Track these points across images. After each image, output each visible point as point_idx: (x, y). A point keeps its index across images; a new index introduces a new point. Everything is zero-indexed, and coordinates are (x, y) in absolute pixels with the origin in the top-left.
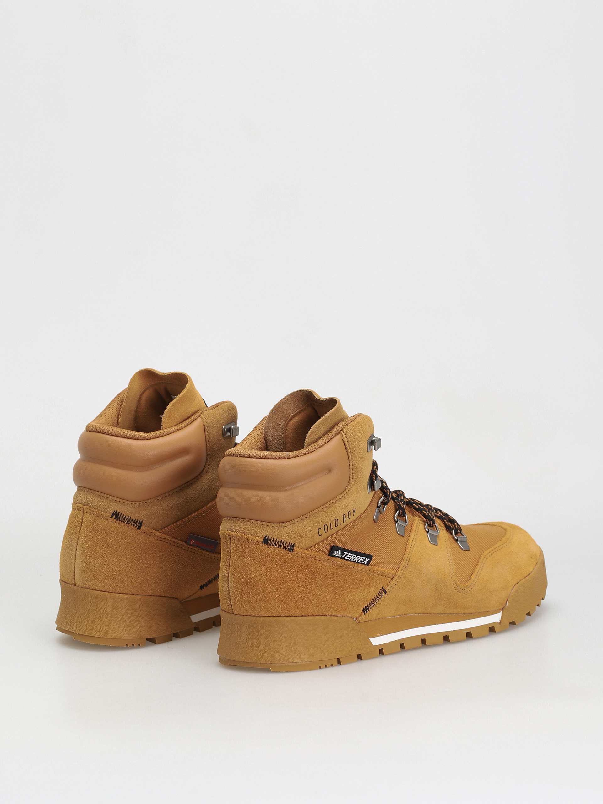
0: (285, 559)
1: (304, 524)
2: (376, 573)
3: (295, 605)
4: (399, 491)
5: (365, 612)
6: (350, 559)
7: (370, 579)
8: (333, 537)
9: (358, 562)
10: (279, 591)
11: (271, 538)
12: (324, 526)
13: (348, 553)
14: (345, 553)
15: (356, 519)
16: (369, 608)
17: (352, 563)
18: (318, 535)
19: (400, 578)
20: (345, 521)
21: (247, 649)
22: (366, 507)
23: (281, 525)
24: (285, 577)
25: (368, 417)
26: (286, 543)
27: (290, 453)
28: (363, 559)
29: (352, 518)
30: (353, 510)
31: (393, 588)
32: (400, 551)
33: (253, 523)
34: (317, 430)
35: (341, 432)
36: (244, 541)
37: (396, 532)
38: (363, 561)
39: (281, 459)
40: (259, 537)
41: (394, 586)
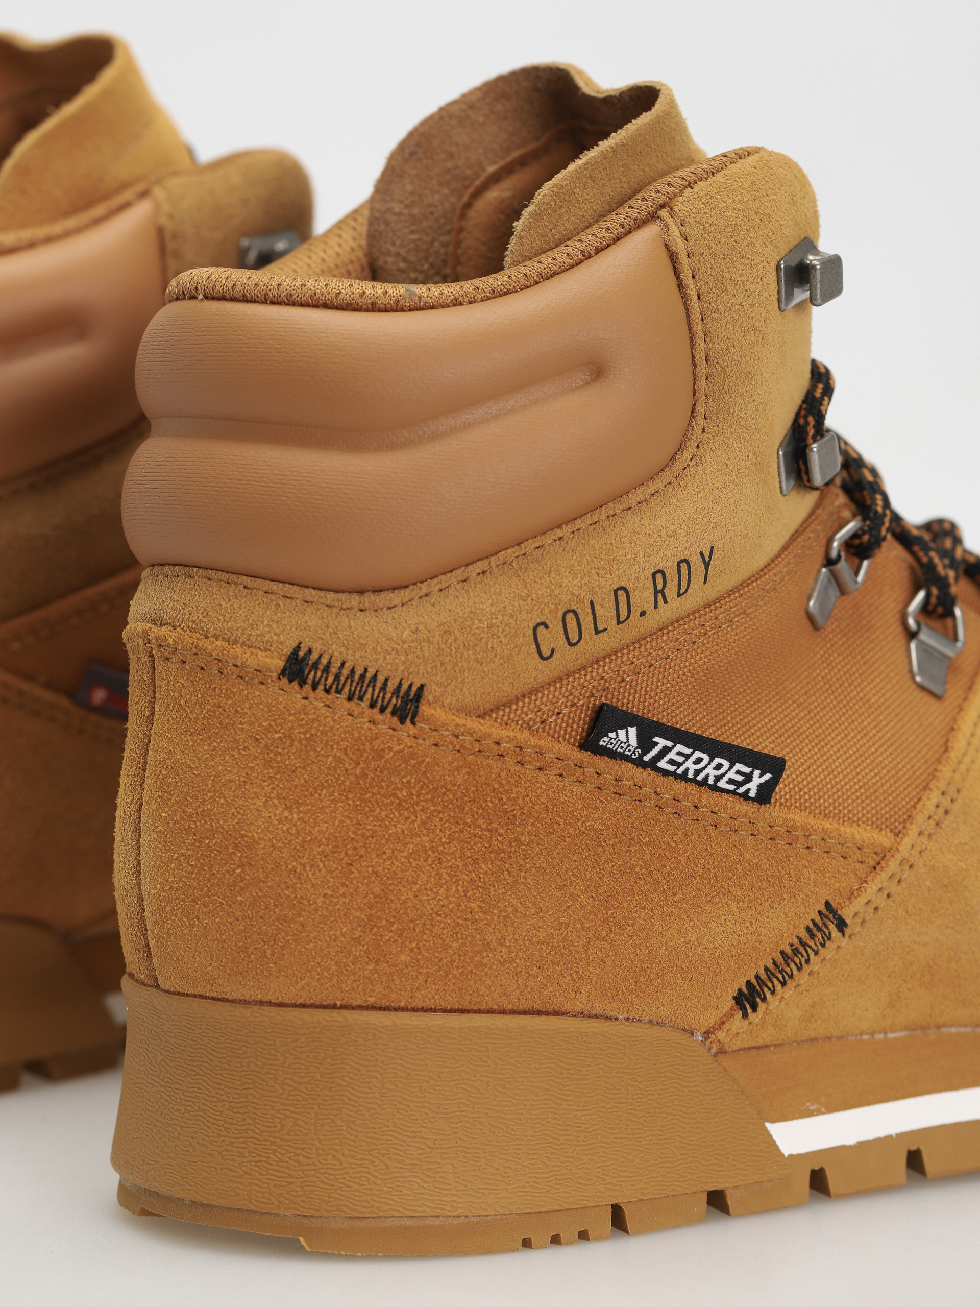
0: (379, 754)
1: (471, 602)
2: (802, 840)
3: (418, 960)
4: (940, 521)
5: (748, 1006)
6: (679, 772)
7: (771, 865)
8: (607, 670)
9: (719, 784)
10: (344, 895)
11: (321, 656)
12: (560, 614)
13: (669, 744)
14: (656, 744)
15: (719, 599)
16: (766, 990)
17: (691, 788)
18: (536, 655)
19: (911, 867)
20: (666, 602)
21: (206, 1147)
22: (772, 554)
23: (369, 599)
24: (374, 832)
25: (787, 163)
26: (387, 680)
27: (424, 290)
28: (738, 772)
29: (698, 594)
30: (701, 554)
31: (876, 909)
32: (919, 756)
33: (245, 587)
34: (561, 207)
35: (663, 213)
36: (202, 668)
37: (908, 676)
38: (740, 785)
39: (381, 310)
40: (266, 650)
41: (881, 900)
